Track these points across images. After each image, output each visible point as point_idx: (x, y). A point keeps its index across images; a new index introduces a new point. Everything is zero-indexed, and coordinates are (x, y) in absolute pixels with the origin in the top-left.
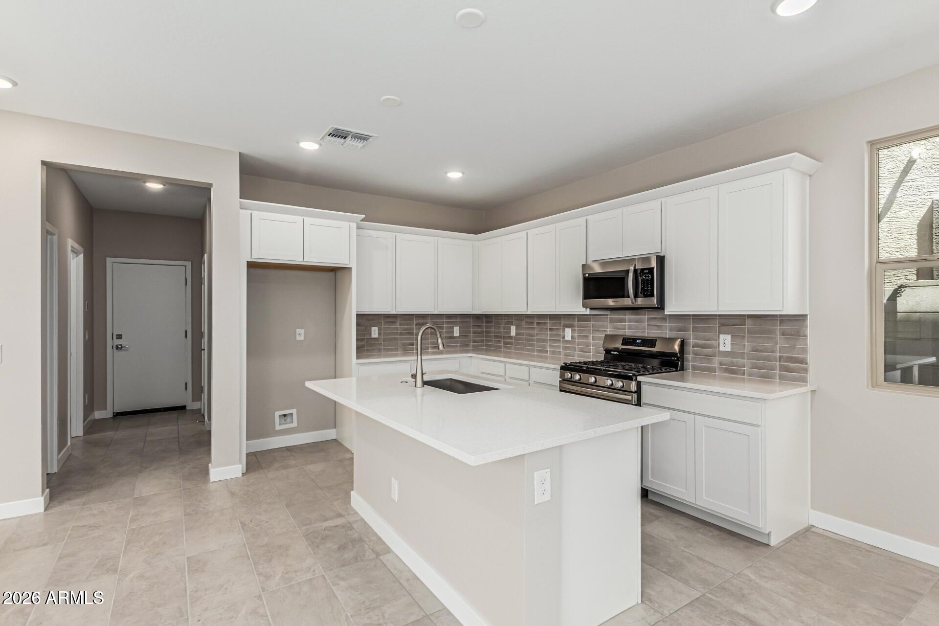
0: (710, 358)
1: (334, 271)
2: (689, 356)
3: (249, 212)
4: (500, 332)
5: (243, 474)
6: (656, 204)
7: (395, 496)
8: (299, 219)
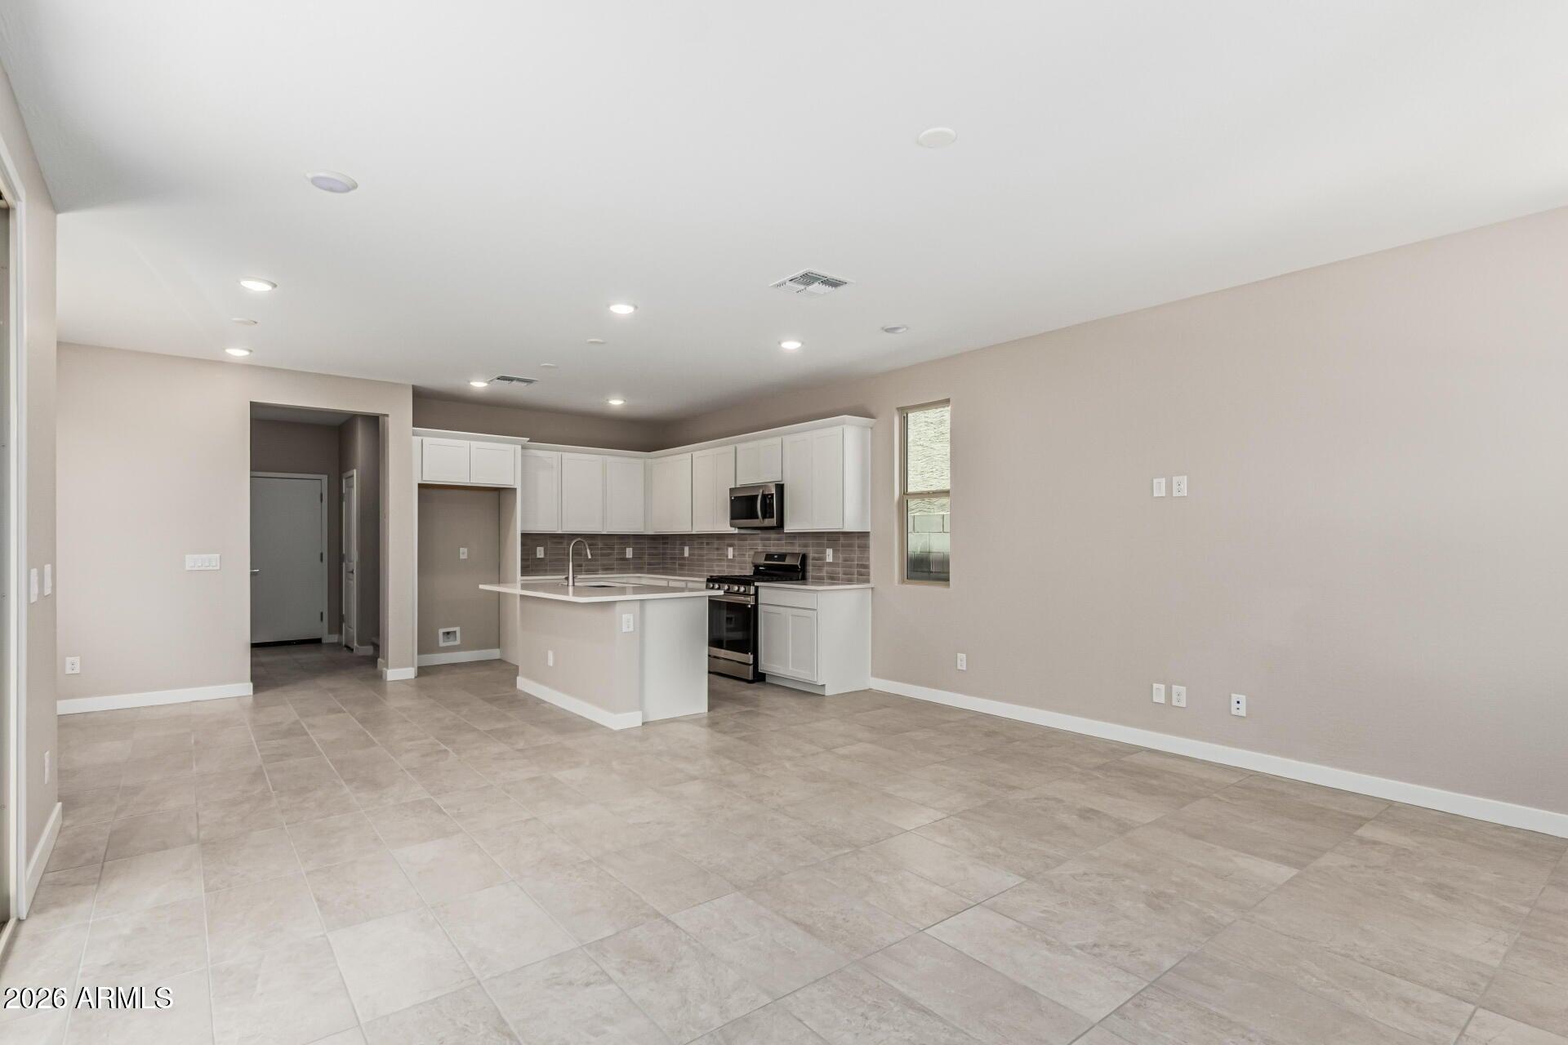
0: (820, 568)
1: (498, 491)
2: (810, 568)
3: (420, 438)
4: (675, 554)
5: (416, 677)
6: (777, 440)
7: (551, 663)
8: (466, 443)
